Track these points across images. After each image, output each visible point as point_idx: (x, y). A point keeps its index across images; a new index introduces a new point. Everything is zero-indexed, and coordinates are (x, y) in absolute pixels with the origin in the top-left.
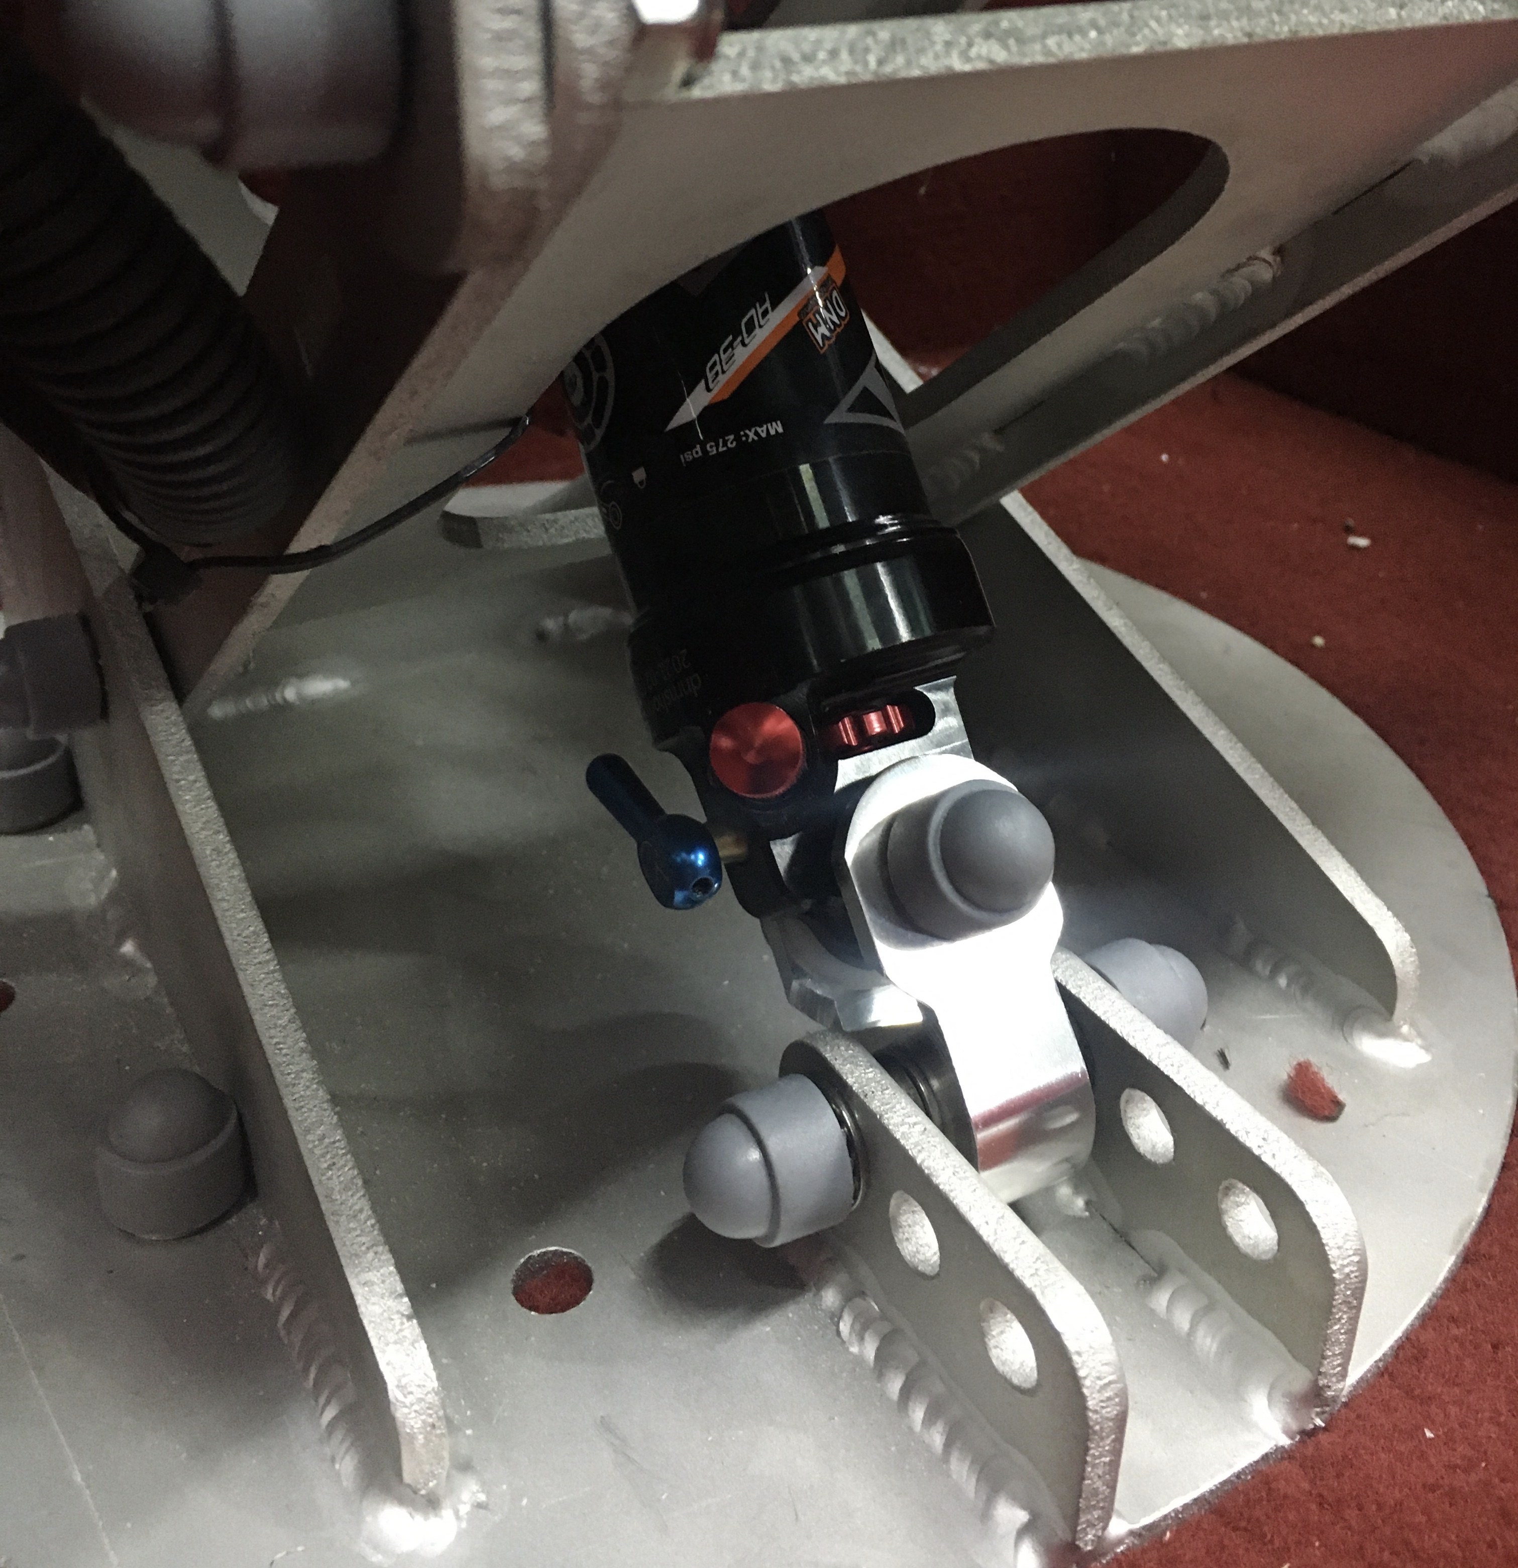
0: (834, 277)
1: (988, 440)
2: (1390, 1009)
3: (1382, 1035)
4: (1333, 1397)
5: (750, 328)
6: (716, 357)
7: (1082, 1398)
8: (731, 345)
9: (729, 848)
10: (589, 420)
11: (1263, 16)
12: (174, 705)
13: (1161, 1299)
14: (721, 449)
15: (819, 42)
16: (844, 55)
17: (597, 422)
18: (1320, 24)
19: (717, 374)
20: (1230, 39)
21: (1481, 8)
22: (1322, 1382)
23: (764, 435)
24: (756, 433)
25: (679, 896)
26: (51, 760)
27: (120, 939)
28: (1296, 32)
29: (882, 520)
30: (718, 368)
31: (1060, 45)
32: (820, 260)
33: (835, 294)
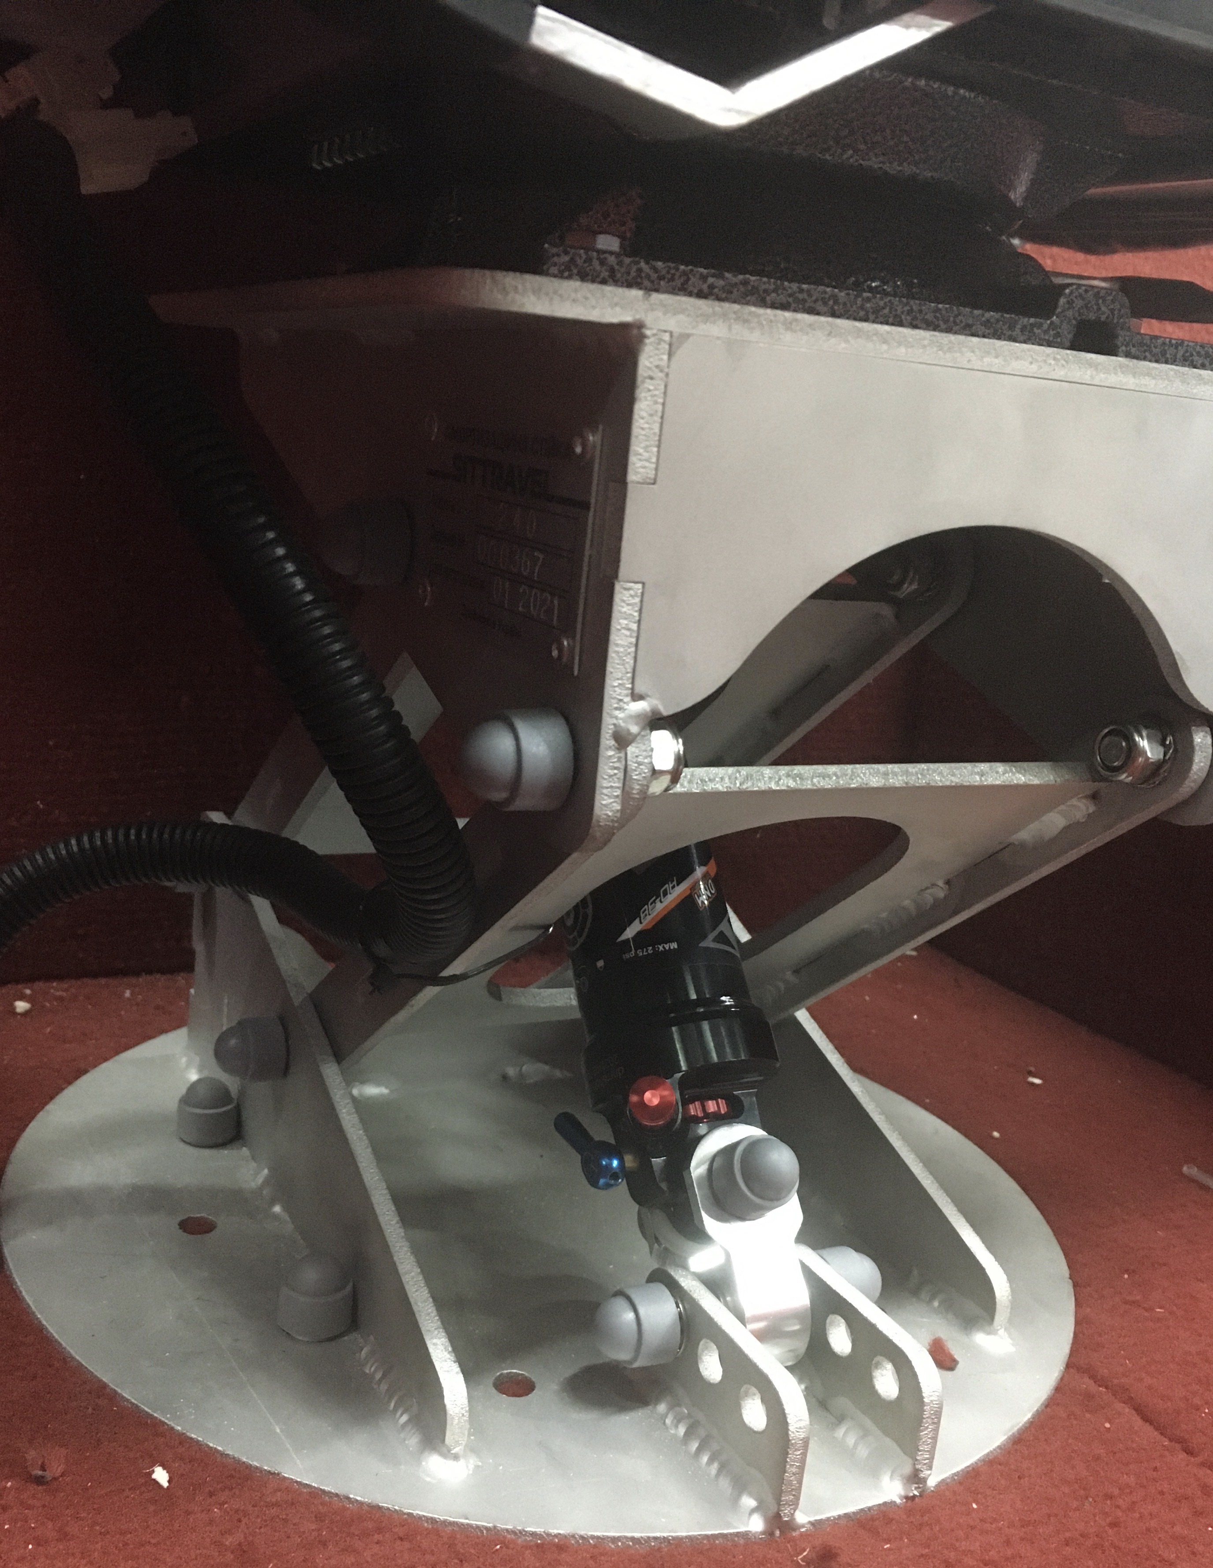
0: (710, 872)
1: (789, 976)
2: (992, 1318)
3: (989, 1333)
4: (924, 1478)
5: (665, 894)
6: (646, 906)
7: (787, 1424)
8: (654, 901)
9: (630, 1161)
10: (575, 933)
11: (913, 775)
12: (336, 1064)
13: (840, 1432)
14: (645, 953)
15: (717, 774)
16: (727, 780)
17: (580, 936)
18: (941, 781)
19: (646, 915)
20: (897, 785)
21: (1023, 778)
22: (919, 1467)
23: (667, 948)
24: (664, 947)
25: (602, 1181)
26: (229, 1107)
27: (272, 1203)
28: (929, 783)
29: (723, 998)
30: (647, 912)
31: (819, 782)
32: (703, 863)
33: (710, 881)
